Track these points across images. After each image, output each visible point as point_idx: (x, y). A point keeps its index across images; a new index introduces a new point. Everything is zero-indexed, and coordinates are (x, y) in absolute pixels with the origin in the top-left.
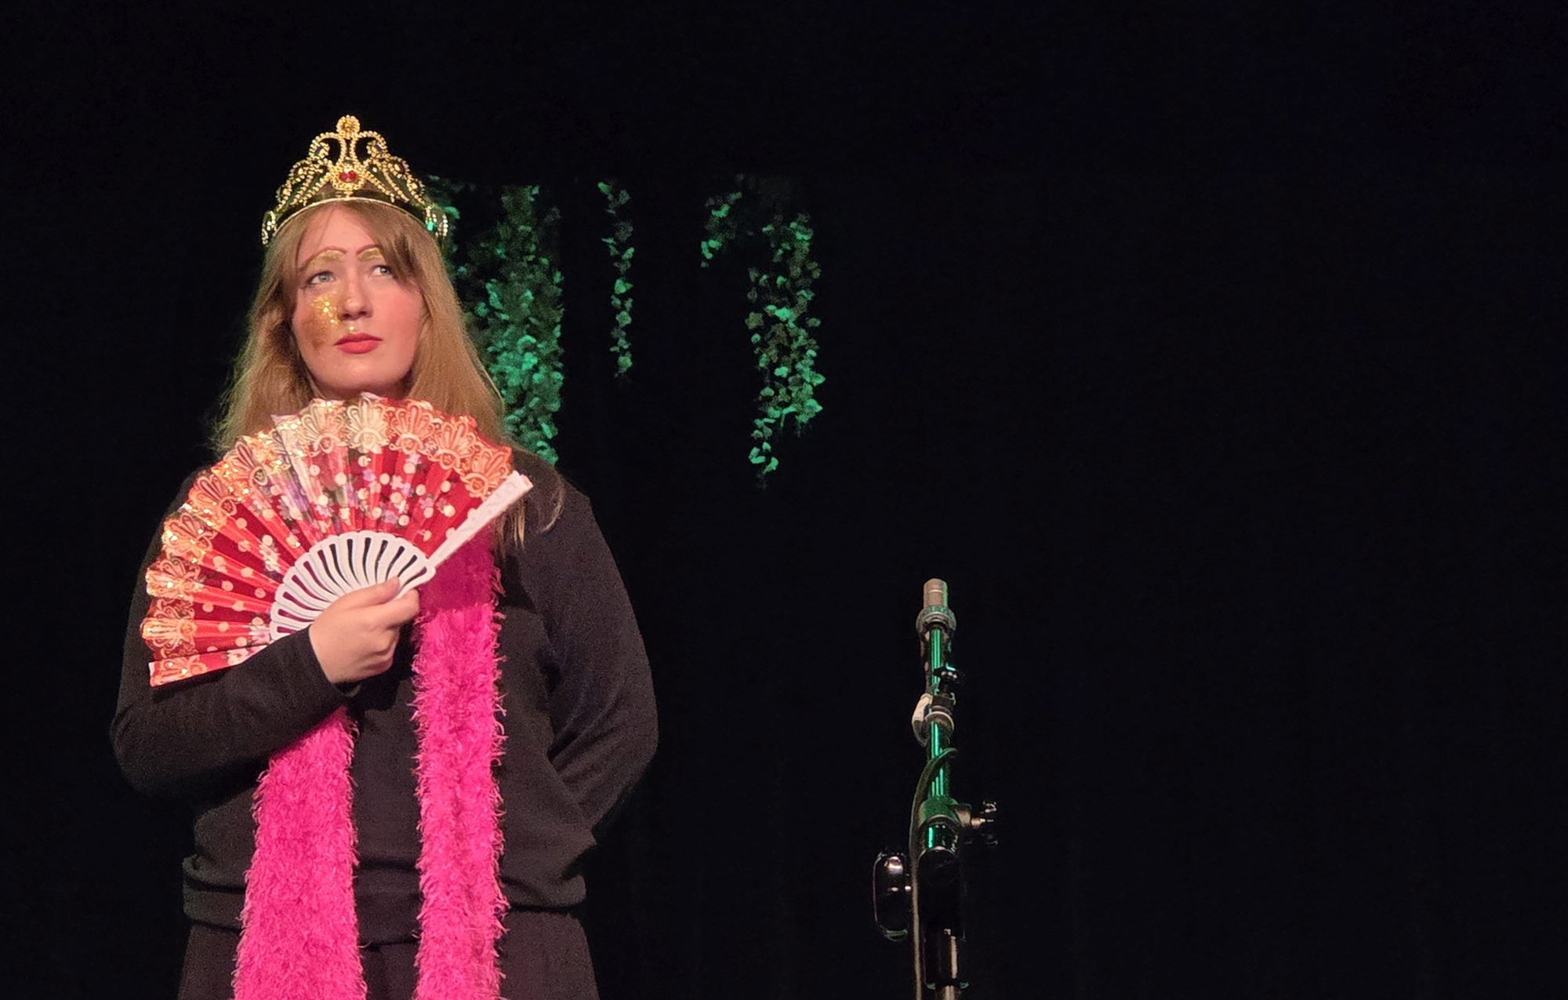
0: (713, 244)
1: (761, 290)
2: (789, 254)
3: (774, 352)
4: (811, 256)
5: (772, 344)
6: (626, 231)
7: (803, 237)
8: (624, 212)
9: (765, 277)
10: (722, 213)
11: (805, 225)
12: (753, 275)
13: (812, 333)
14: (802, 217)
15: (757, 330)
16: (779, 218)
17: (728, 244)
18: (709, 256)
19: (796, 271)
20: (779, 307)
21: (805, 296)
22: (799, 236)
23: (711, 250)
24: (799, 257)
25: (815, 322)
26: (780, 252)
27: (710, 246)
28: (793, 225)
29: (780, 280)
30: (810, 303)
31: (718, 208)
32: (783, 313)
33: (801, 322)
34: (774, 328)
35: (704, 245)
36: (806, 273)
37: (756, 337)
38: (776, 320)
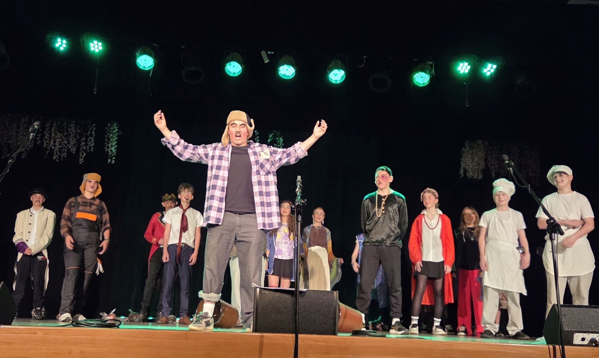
0: (270, 140)
2: (279, 142)
4: (283, 143)
6: (258, 137)
7: (282, 140)
8: (258, 135)
10: (271, 136)
11: (282, 138)
14: (282, 137)
16: (278, 137)
17: (272, 140)
18: (269, 142)
19: (280, 144)
22: (281, 140)
24: (281, 143)
26: (278, 142)
28: (280, 138)
29: (278, 145)
31: (270, 135)
35: (268, 140)
36: (282, 145)
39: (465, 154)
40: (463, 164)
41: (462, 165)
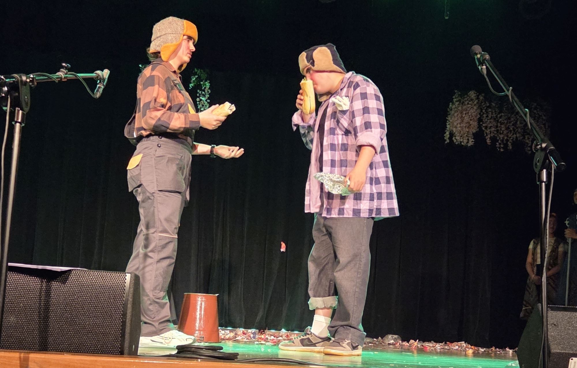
1: (200, 94)
2: (205, 88)
3: (201, 106)
5: (201, 104)
7: (208, 85)
9: (201, 92)
10: (195, 78)
11: (209, 83)
12: (198, 91)
13: (208, 103)
14: (208, 81)
15: (199, 101)
17: (195, 85)
19: (206, 91)
20: (202, 97)
21: (207, 96)
23: (192, 86)
25: (209, 101)
27: (191, 85)
29: (203, 93)
30: (208, 97)
32: (203, 99)
33: (206, 100)
34: (202, 101)
36: (208, 92)
37: (198, 103)
38: (202, 100)
39: (453, 112)
40: (449, 124)
41: (448, 126)
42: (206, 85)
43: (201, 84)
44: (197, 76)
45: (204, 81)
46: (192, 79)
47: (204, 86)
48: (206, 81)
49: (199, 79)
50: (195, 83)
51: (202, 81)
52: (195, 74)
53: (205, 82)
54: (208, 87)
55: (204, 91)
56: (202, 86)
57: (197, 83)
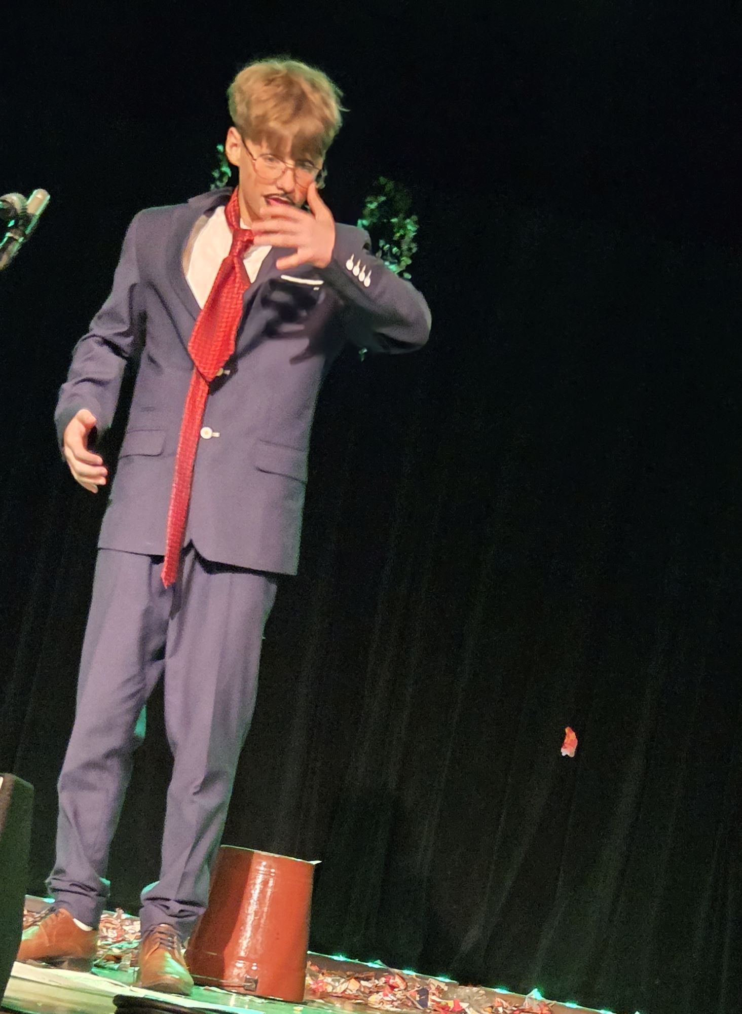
2: (402, 237)
7: (411, 228)
9: (388, 246)
10: (373, 206)
11: (416, 223)
12: (382, 243)
14: (415, 218)
19: (405, 247)
21: (406, 261)
24: (408, 239)
27: (363, 223)
28: (408, 221)
29: (395, 250)
31: (371, 203)
35: (360, 222)
36: (410, 249)
42: (403, 227)
43: (392, 226)
44: (383, 199)
45: (401, 215)
46: (369, 205)
47: (398, 232)
48: (408, 217)
49: (388, 209)
50: (375, 221)
51: (396, 216)
52: (380, 191)
53: (405, 219)
54: (412, 234)
55: (398, 244)
56: (395, 230)
57: (379, 219)
